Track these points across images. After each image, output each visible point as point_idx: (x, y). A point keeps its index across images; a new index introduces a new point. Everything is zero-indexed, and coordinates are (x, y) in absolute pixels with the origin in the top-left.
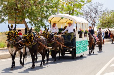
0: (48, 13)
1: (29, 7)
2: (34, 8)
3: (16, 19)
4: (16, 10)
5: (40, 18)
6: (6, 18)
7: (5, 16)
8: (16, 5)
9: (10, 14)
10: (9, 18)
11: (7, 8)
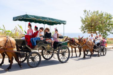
0: (109, 28)
1: (98, 25)
2: (101, 25)
3: (91, 31)
4: (91, 26)
5: (104, 31)
6: (86, 31)
7: (86, 30)
8: (92, 24)
9: (88, 28)
10: (88, 31)
11: (87, 26)
